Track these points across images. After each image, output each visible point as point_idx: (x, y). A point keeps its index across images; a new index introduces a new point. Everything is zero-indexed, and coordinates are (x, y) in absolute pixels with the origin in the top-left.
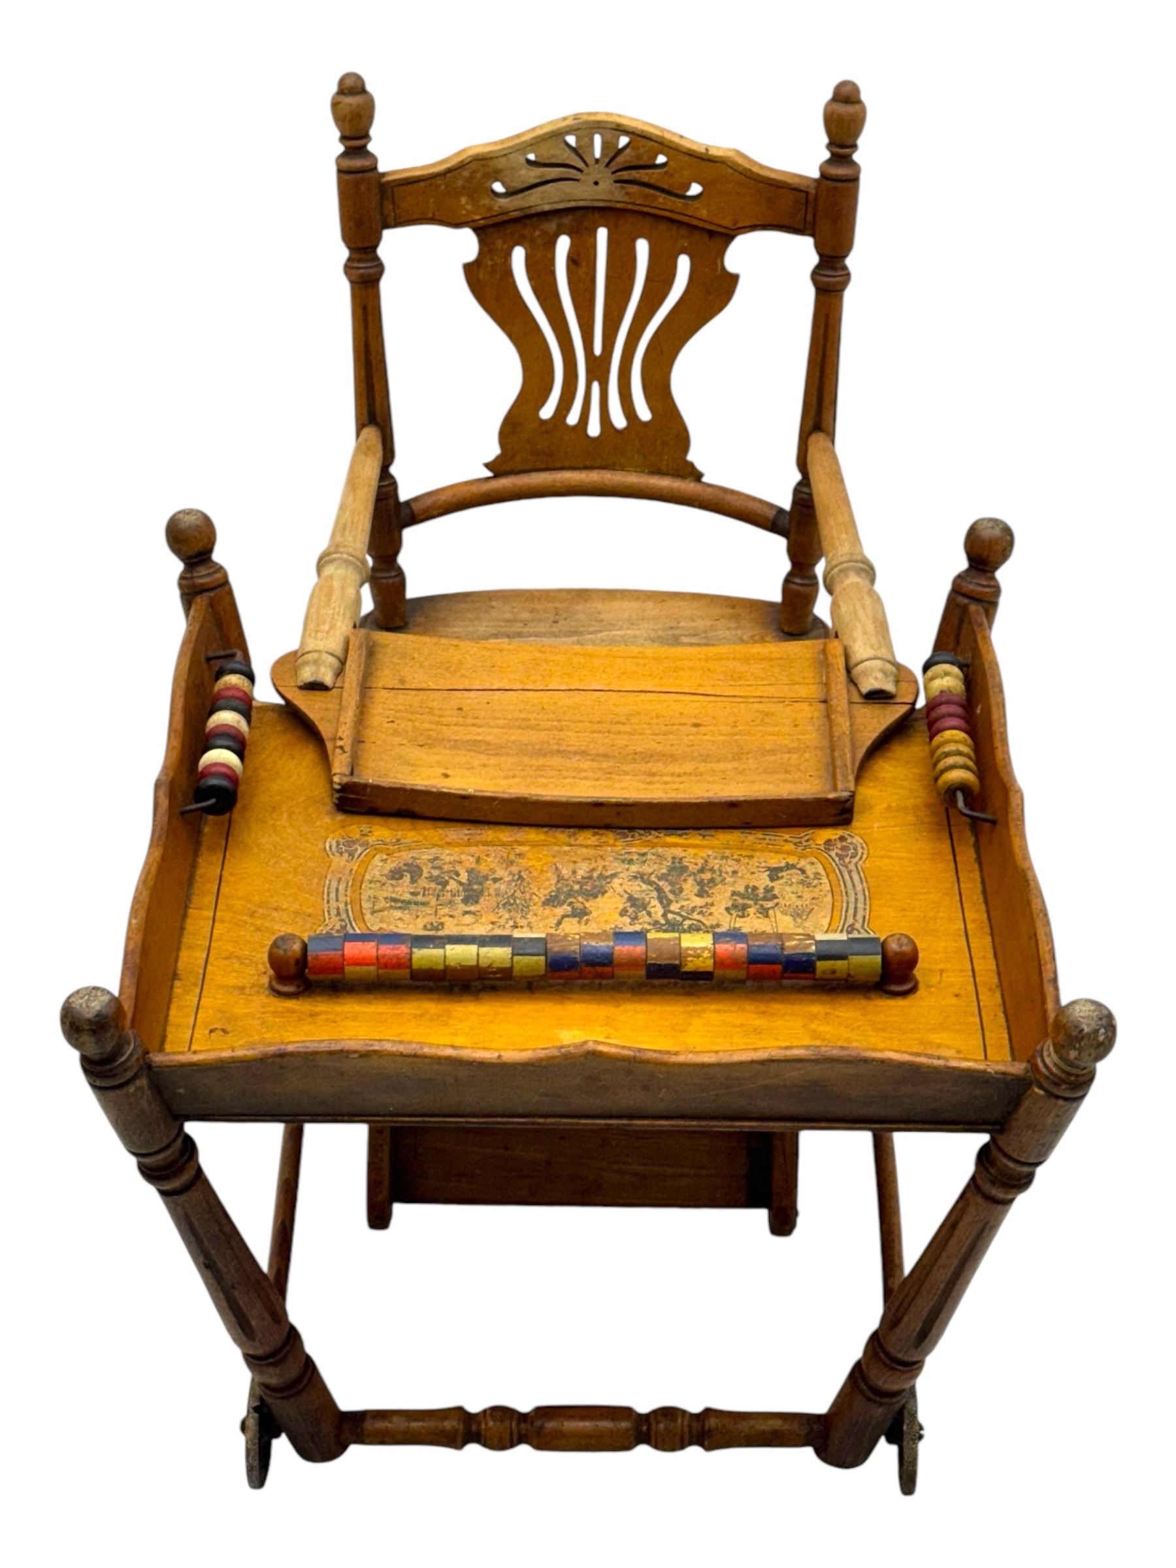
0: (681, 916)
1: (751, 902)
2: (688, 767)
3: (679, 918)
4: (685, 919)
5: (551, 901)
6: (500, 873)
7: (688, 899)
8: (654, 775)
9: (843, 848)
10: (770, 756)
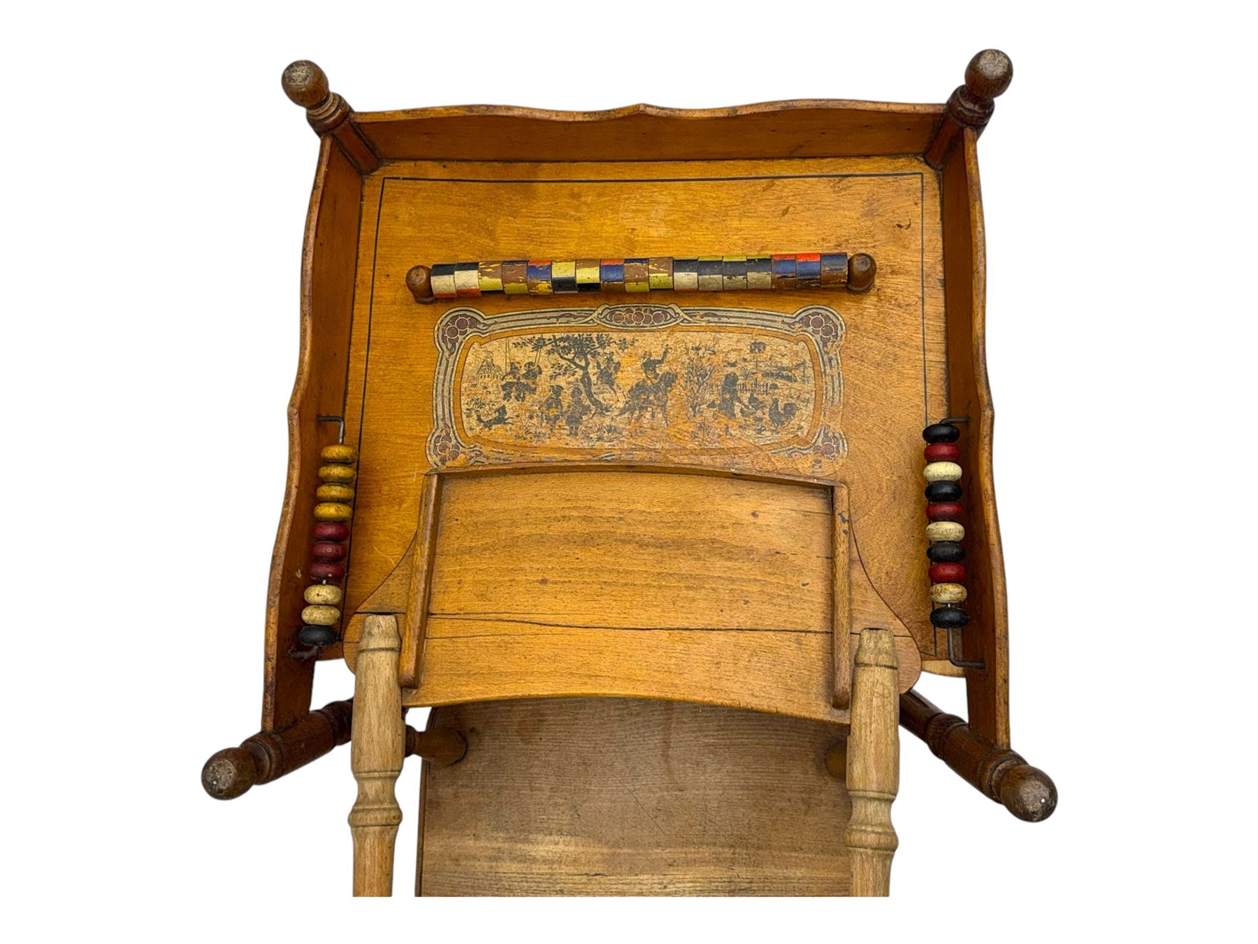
0: (575, 364)
1: (523, 381)
2: (556, 528)
3: (577, 361)
4: (572, 361)
5: (670, 379)
6: (708, 414)
7: (569, 383)
8: (585, 518)
9: (444, 448)
10: (487, 543)
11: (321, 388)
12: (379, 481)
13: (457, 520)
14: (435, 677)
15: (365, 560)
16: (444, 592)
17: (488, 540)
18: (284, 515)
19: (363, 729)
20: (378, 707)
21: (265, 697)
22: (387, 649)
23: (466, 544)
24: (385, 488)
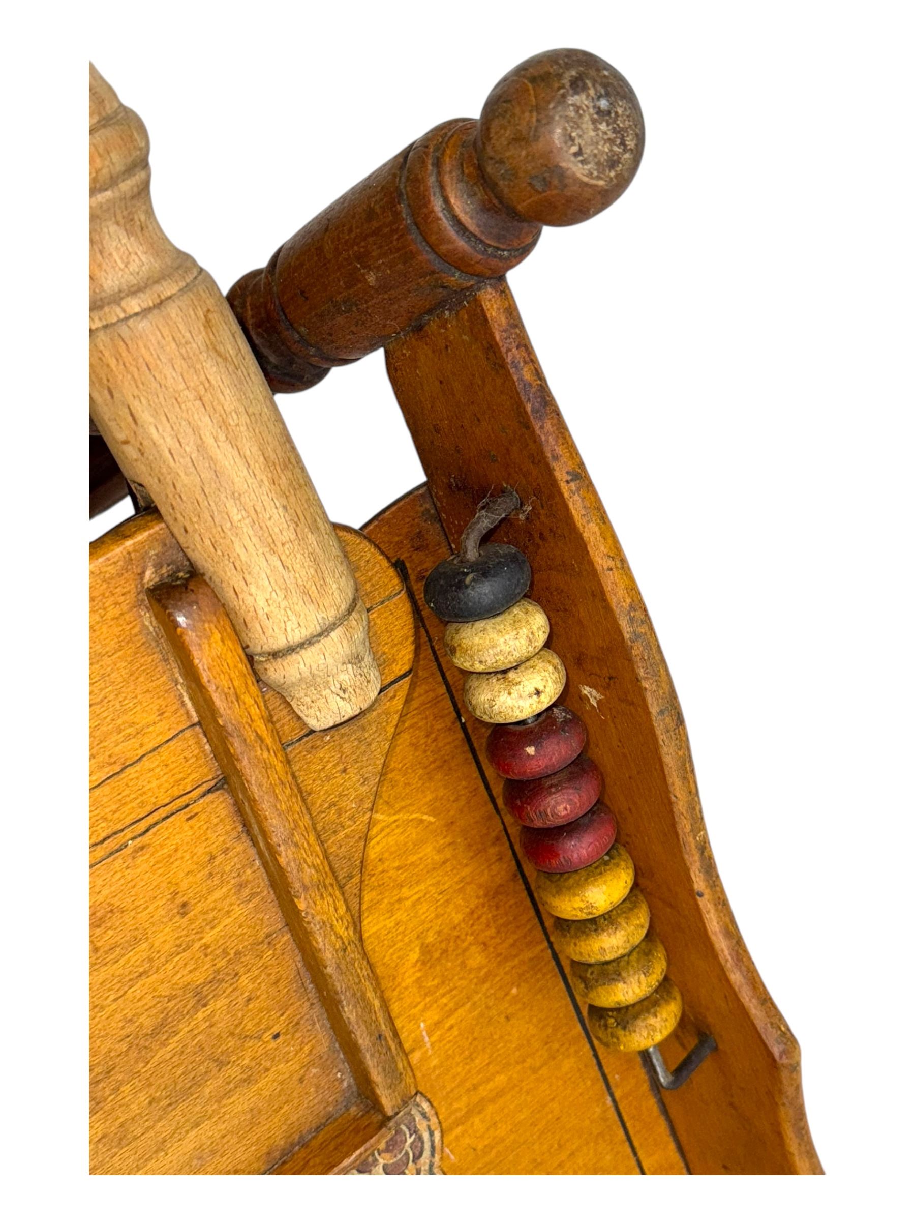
10: (164, 1044)
11: (731, 1104)
12: (499, 964)
13: (276, 1036)
14: (113, 644)
15: (439, 776)
16: (213, 858)
17: (164, 1053)
18: (698, 821)
19: (244, 419)
20: (236, 497)
21: (538, 374)
22: (291, 650)
23: (221, 1003)
24: (476, 958)
